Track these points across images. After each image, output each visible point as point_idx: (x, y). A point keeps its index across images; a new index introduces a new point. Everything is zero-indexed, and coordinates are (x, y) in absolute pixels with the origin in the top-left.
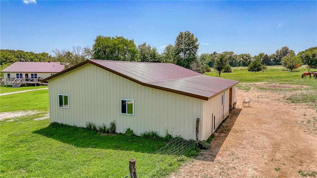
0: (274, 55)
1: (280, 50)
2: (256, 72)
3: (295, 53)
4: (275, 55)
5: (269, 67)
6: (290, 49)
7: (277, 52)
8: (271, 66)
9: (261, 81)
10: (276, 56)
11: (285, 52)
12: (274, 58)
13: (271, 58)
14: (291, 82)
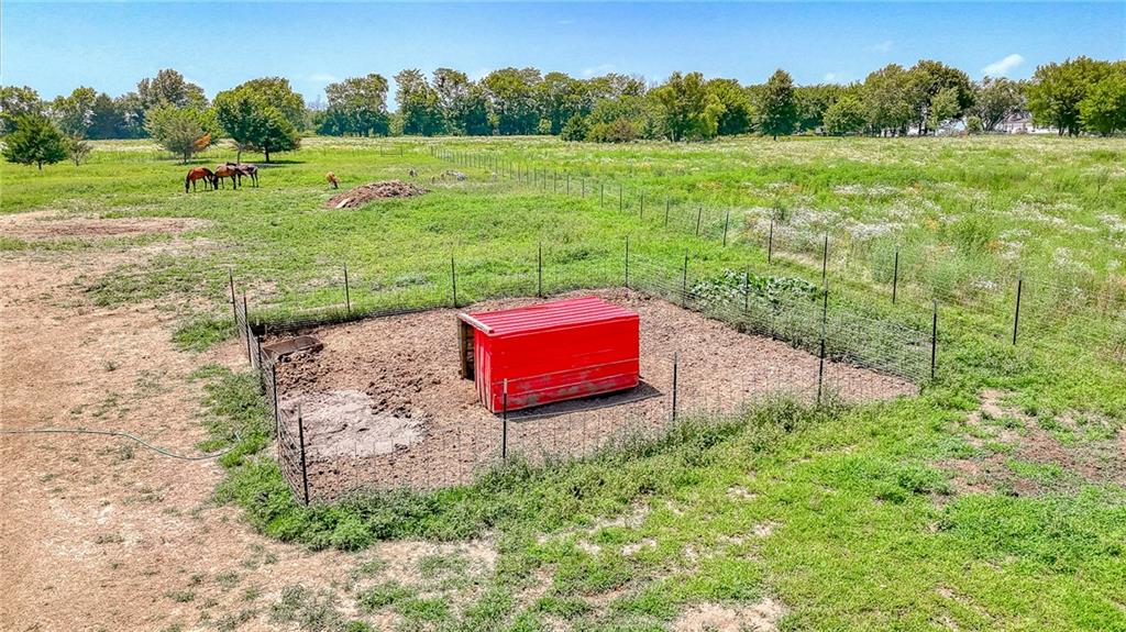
0: (133, 97)
1: (151, 81)
2: (46, 167)
3: (206, 97)
4: (137, 100)
5: (100, 147)
6: (186, 81)
7: (143, 87)
8: (127, 141)
9: (34, 206)
10: (143, 104)
11: (171, 88)
12: (136, 111)
13: (122, 108)
14: (152, 208)
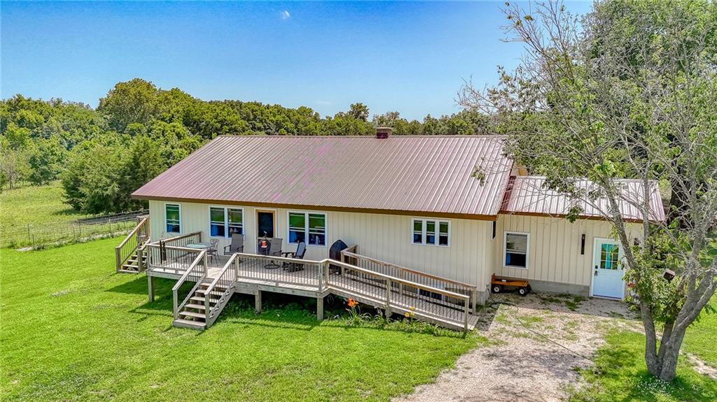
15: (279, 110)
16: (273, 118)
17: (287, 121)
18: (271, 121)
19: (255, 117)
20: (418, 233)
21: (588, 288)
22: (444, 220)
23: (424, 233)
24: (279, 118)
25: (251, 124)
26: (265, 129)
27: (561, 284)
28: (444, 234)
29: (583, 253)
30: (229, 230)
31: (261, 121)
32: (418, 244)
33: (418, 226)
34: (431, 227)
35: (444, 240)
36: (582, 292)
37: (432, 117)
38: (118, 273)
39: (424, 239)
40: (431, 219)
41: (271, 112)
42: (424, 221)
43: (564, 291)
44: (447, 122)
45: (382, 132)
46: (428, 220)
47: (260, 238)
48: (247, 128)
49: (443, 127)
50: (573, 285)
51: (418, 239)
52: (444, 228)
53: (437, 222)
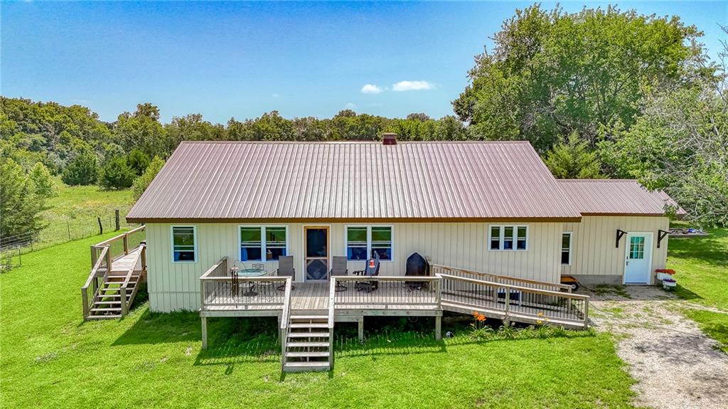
15: (56, 109)
16: (50, 118)
17: (69, 122)
18: (49, 121)
19: (26, 116)
20: (495, 239)
21: (621, 277)
22: (522, 225)
23: (502, 239)
24: (58, 117)
25: (21, 124)
26: (41, 131)
27: (598, 276)
28: (521, 239)
29: (617, 246)
30: (267, 251)
31: (33, 122)
32: (495, 250)
33: (495, 232)
34: (509, 232)
35: (521, 245)
36: (616, 281)
37: (235, 121)
38: (86, 320)
39: (502, 244)
40: (508, 225)
41: (47, 111)
42: (502, 227)
43: (601, 281)
44: (251, 126)
45: (390, 138)
46: (506, 226)
47: (309, 258)
48: (16, 130)
49: (248, 131)
50: (609, 276)
51: (495, 245)
52: (522, 232)
53: (516, 227)
